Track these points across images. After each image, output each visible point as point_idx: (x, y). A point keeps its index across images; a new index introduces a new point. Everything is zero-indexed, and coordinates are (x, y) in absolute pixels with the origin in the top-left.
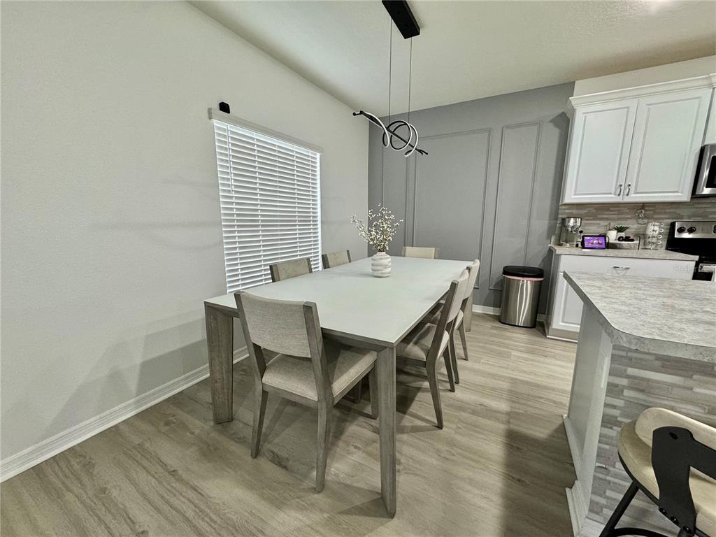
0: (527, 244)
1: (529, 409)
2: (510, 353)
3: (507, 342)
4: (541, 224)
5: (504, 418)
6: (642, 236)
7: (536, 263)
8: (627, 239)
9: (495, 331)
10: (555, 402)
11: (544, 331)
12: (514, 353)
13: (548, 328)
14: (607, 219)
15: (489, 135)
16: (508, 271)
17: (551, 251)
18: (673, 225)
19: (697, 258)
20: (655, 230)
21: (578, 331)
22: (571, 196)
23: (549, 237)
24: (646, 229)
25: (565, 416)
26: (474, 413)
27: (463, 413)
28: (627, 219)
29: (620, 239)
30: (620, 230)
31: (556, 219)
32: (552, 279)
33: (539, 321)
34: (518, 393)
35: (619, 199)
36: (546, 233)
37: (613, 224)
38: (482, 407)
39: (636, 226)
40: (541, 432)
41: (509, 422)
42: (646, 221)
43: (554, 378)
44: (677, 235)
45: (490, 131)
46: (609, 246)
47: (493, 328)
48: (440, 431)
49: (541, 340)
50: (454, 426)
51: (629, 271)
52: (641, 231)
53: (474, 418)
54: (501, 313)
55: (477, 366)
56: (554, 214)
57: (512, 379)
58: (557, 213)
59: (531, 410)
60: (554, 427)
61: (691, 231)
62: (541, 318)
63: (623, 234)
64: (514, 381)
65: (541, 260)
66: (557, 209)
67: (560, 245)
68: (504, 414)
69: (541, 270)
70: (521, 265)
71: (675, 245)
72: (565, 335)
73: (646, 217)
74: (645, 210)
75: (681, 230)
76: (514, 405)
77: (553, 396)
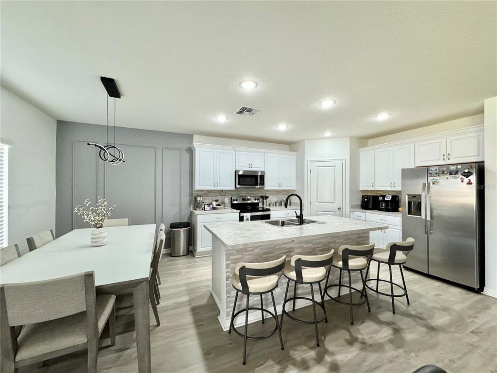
0: (180, 210)
1: (197, 294)
2: (181, 271)
3: (178, 266)
4: (186, 199)
5: (188, 303)
6: (223, 203)
7: (185, 220)
8: (219, 205)
9: (170, 263)
10: (206, 286)
11: (193, 255)
12: (183, 271)
13: (195, 253)
14: (211, 196)
15: (156, 150)
16: (173, 226)
17: (191, 212)
18: (231, 198)
19: (239, 211)
20: (227, 200)
21: (211, 249)
22: (198, 187)
23: (190, 206)
24: (224, 200)
25: (211, 290)
26: (173, 309)
27: (168, 312)
28: (218, 196)
29: (217, 205)
30: (216, 201)
31: (192, 196)
32: (194, 226)
33: (190, 251)
34: (191, 290)
35: (215, 189)
36: (188, 204)
37: (214, 199)
38: (177, 304)
39: (221, 199)
40: (204, 302)
41: (190, 304)
42: (223, 197)
43: (203, 275)
44: (233, 203)
45: (156, 149)
46: (214, 208)
47: (168, 261)
48: (159, 327)
49: (193, 260)
50: (165, 321)
51: (222, 219)
52: (223, 201)
53: (173, 311)
54: (171, 251)
55: (167, 285)
56: (191, 194)
57: (186, 284)
58: (192, 194)
59: (198, 294)
60: (209, 296)
61: (237, 200)
62: (191, 248)
63: (217, 203)
64: (187, 285)
65: (187, 218)
66: (192, 192)
67: (196, 209)
68: (187, 302)
69: (188, 223)
70: (178, 221)
71: (234, 206)
72: (205, 254)
73: (224, 195)
74: (222, 192)
75: (234, 200)
76: (191, 295)
77: (205, 284)
